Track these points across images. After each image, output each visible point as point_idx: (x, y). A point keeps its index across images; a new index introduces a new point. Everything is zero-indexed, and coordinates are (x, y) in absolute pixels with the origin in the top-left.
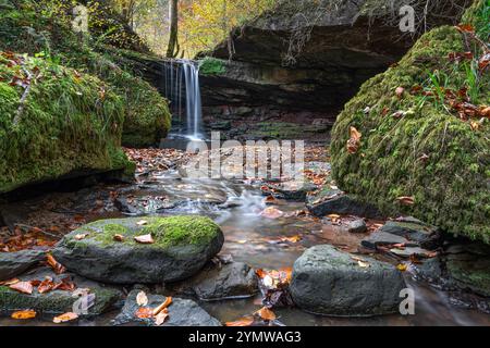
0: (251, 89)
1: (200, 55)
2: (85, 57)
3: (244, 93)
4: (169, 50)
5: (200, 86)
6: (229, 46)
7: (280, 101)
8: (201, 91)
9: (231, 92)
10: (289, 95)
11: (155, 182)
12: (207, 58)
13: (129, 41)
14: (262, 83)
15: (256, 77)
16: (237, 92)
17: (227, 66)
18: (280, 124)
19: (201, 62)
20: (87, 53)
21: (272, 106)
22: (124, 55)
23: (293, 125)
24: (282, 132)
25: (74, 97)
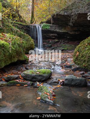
0: (58, 33)
1: (42, 23)
2: (10, 28)
3: (56, 35)
4: (31, 21)
5: (42, 33)
6: (51, 20)
7: (68, 37)
8: (42, 35)
9: (52, 35)
10: (71, 35)
11: (34, 63)
12: (44, 24)
13: (20, 20)
14: (62, 32)
15: (60, 30)
16: (54, 35)
17: (51, 26)
18: (68, 45)
19: (42, 25)
20: (11, 27)
21: (65, 39)
22: (18, 24)
23: (73, 45)
24: (68, 48)
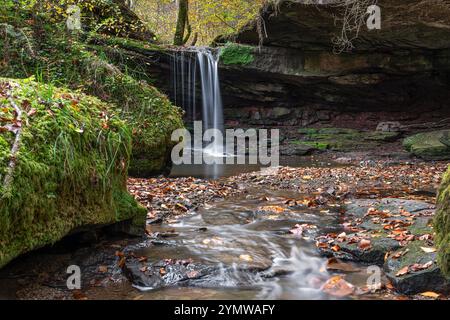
0: (289, 83)
1: (220, 41)
2: (75, 58)
3: (279, 89)
4: (177, 34)
5: (221, 81)
6: (259, 28)
7: (330, 99)
8: (222, 88)
9: (262, 88)
10: (343, 91)
12: (229, 44)
13: (128, 28)
14: (305, 75)
15: (295, 67)
16: (270, 88)
17: (256, 54)
18: (331, 130)
19: (221, 50)
21: (318, 106)
22: (121, 46)
23: (350, 131)
24: (332, 142)
25: (74, 135)
